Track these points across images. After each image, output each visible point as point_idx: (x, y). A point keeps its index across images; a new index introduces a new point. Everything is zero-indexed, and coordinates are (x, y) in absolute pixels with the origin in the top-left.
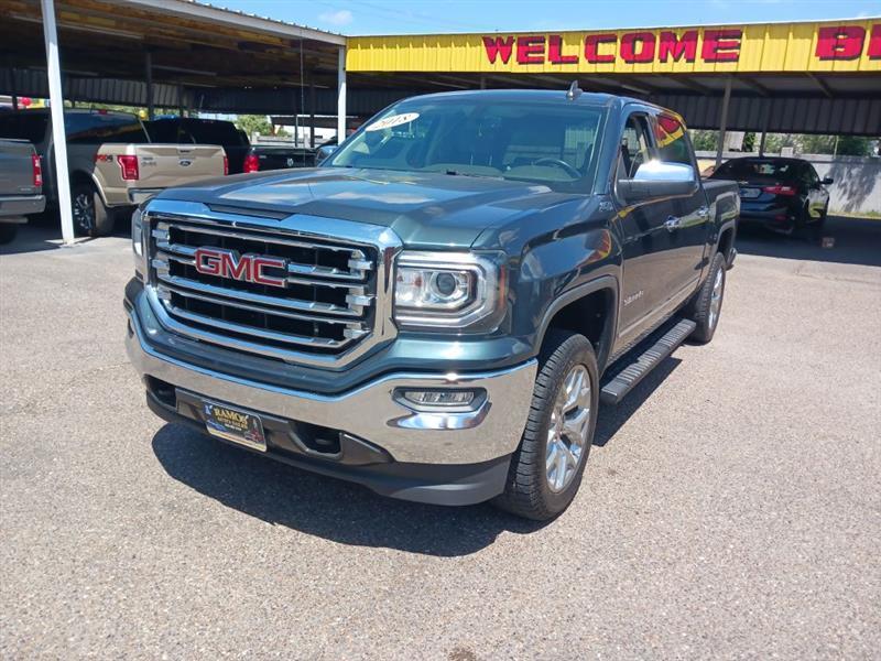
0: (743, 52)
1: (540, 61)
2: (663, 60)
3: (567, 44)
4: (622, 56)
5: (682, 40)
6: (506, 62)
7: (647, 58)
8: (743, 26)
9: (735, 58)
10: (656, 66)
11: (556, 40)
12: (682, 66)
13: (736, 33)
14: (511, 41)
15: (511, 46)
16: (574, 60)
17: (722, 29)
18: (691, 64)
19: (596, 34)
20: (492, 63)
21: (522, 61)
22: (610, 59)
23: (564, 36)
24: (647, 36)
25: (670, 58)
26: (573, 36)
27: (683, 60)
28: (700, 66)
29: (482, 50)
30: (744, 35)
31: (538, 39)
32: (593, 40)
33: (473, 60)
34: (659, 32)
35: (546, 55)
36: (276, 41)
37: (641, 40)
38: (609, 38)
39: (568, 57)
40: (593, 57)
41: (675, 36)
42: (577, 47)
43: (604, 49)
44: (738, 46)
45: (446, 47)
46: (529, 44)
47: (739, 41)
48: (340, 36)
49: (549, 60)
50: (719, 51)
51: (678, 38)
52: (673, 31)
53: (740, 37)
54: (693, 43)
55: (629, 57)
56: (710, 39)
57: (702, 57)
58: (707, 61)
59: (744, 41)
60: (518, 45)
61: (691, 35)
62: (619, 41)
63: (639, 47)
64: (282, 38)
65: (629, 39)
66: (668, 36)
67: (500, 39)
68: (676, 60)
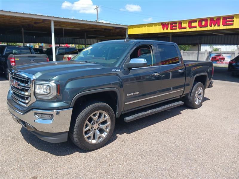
0: (234, 23)
1: (176, 29)
2: (211, 26)
3: (183, 24)
4: (199, 26)
5: (216, 20)
6: (167, 30)
7: (206, 26)
8: (234, 15)
9: (232, 24)
10: (209, 28)
11: (180, 23)
12: (216, 28)
13: (232, 17)
14: (168, 24)
15: (168, 25)
16: (185, 28)
17: (228, 16)
18: (219, 27)
19: (191, 20)
20: (164, 30)
21: (171, 29)
22: (195, 27)
23: (182, 22)
24: (206, 20)
25: (213, 25)
26: (185, 21)
27: (216, 26)
28: (222, 27)
29: (161, 27)
30: (235, 18)
31: (175, 23)
32: (190, 22)
33: (159, 30)
34: (209, 18)
35: (178, 27)
36: (112, 28)
37: (204, 21)
38: (195, 21)
39: (184, 27)
40: (190, 27)
41: (214, 19)
42: (186, 24)
43: (193, 24)
44: (233, 21)
45: (155, 26)
46: (173, 24)
47: (233, 19)
48: (126, 26)
49: (179, 28)
50: (227, 23)
51: (215, 20)
52: (213, 18)
53: (234, 18)
54: (219, 21)
55: (201, 26)
56: (225, 19)
57: (222, 25)
58: (224, 26)
59: (235, 19)
60: (170, 25)
61: (218, 19)
62: (198, 22)
63: (203, 23)
64: (113, 27)
65: (201, 21)
66: (212, 19)
67: (165, 24)
68: (215, 26)
